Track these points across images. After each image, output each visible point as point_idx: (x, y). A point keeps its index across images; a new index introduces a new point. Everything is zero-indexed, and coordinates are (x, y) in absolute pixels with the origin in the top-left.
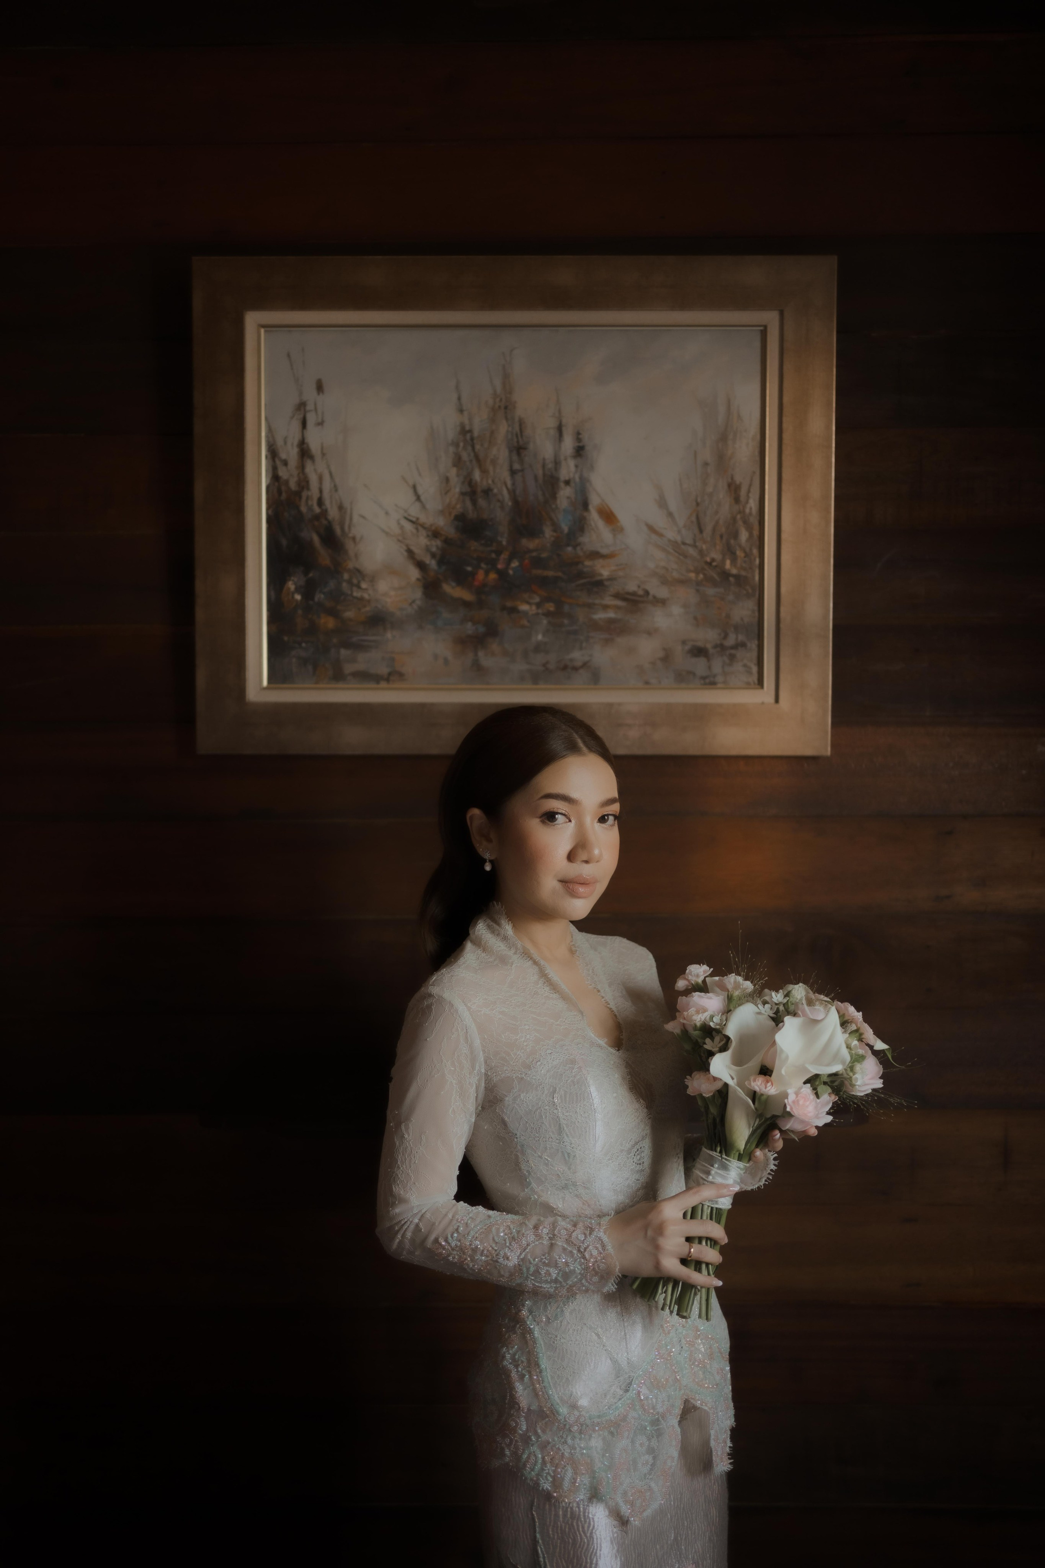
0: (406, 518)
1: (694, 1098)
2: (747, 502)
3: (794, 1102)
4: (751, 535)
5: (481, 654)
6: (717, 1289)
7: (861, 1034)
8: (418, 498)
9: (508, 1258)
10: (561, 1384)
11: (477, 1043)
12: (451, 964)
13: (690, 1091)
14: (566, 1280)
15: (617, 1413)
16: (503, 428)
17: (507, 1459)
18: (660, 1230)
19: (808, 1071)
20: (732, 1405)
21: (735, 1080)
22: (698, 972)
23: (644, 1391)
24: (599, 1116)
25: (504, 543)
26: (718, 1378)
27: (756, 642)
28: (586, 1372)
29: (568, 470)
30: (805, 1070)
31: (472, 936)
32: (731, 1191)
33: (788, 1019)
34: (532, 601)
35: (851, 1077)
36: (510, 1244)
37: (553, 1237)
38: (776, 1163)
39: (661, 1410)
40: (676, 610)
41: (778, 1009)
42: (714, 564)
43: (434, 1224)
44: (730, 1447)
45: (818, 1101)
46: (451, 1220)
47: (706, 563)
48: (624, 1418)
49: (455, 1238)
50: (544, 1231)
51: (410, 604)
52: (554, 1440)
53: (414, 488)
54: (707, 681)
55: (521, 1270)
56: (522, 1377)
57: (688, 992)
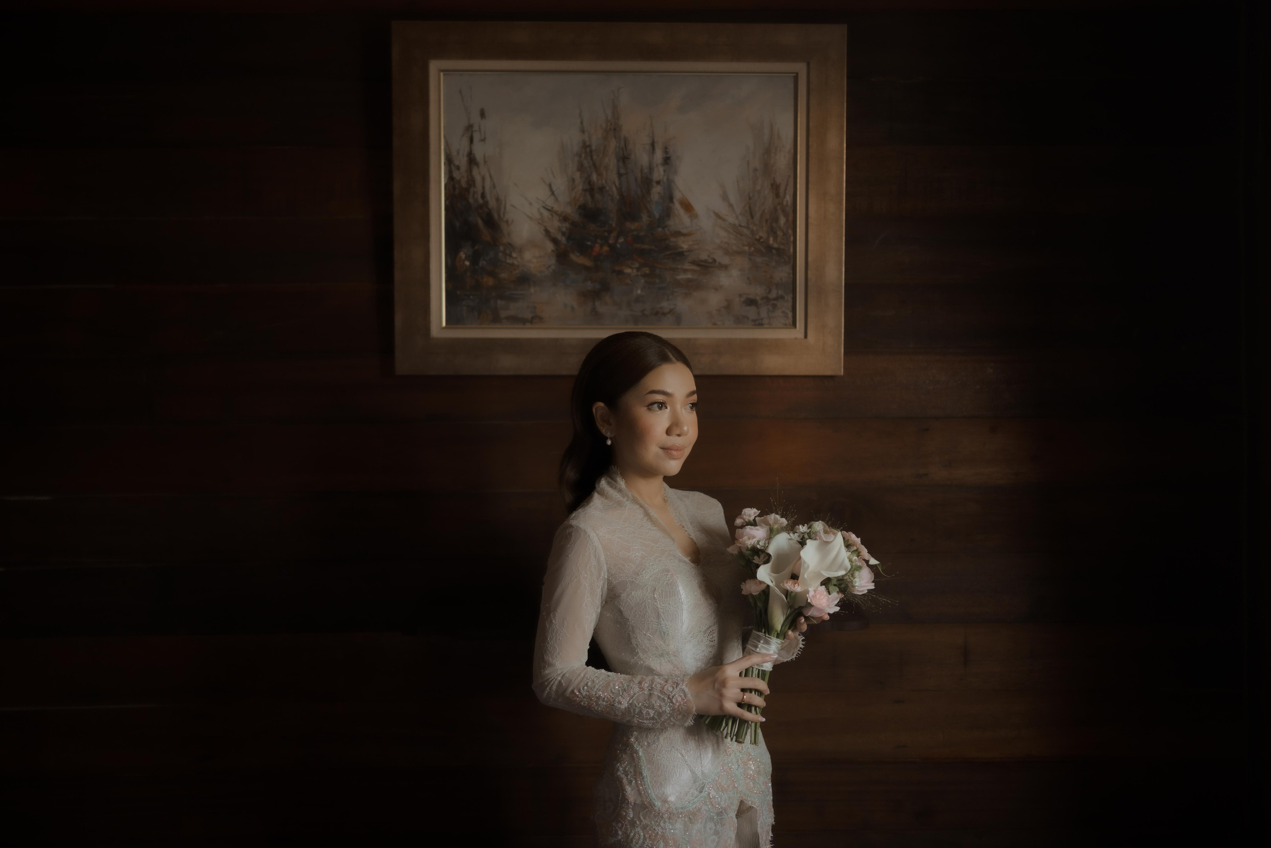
0: (544, 207)
1: (746, 597)
2: (785, 197)
3: (813, 596)
4: (787, 220)
5: (597, 303)
6: (762, 723)
7: (859, 553)
8: (553, 193)
9: (621, 703)
10: (657, 786)
11: (603, 558)
12: (584, 506)
13: (744, 593)
14: (660, 718)
15: (694, 806)
16: (613, 144)
17: (620, 837)
18: (723, 684)
19: (823, 576)
20: (773, 810)
21: (774, 583)
22: (750, 513)
23: (713, 793)
24: (685, 607)
25: (614, 225)
26: (763, 787)
27: (792, 296)
28: (674, 779)
29: (659, 173)
30: (821, 575)
31: (598, 489)
32: (772, 658)
33: (808, 541)
34: (633, 266)
35: (852, 581)
36: (622, 694)
37: (651, 689)
38: (804, 643)
39: (724, 806)
40: (735, 273)
41: (803, 536)
42: (762, 240)
43: (571, 680)
44: (771, 837)
45: (830, 596)
46: (583, 678)
47: (756, 239)
48: (699, 810)
49: (585, 690)
50: (646, 685)
51: (547, 268)
52: (651, 824)
53: (550, 186)
54: (757, 322)
55: (629, 711)
56: (630, 782)
57: (742, 527)
